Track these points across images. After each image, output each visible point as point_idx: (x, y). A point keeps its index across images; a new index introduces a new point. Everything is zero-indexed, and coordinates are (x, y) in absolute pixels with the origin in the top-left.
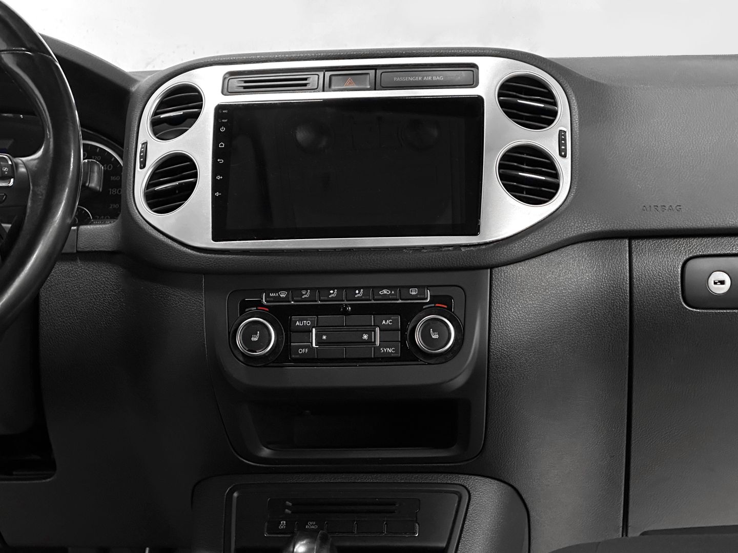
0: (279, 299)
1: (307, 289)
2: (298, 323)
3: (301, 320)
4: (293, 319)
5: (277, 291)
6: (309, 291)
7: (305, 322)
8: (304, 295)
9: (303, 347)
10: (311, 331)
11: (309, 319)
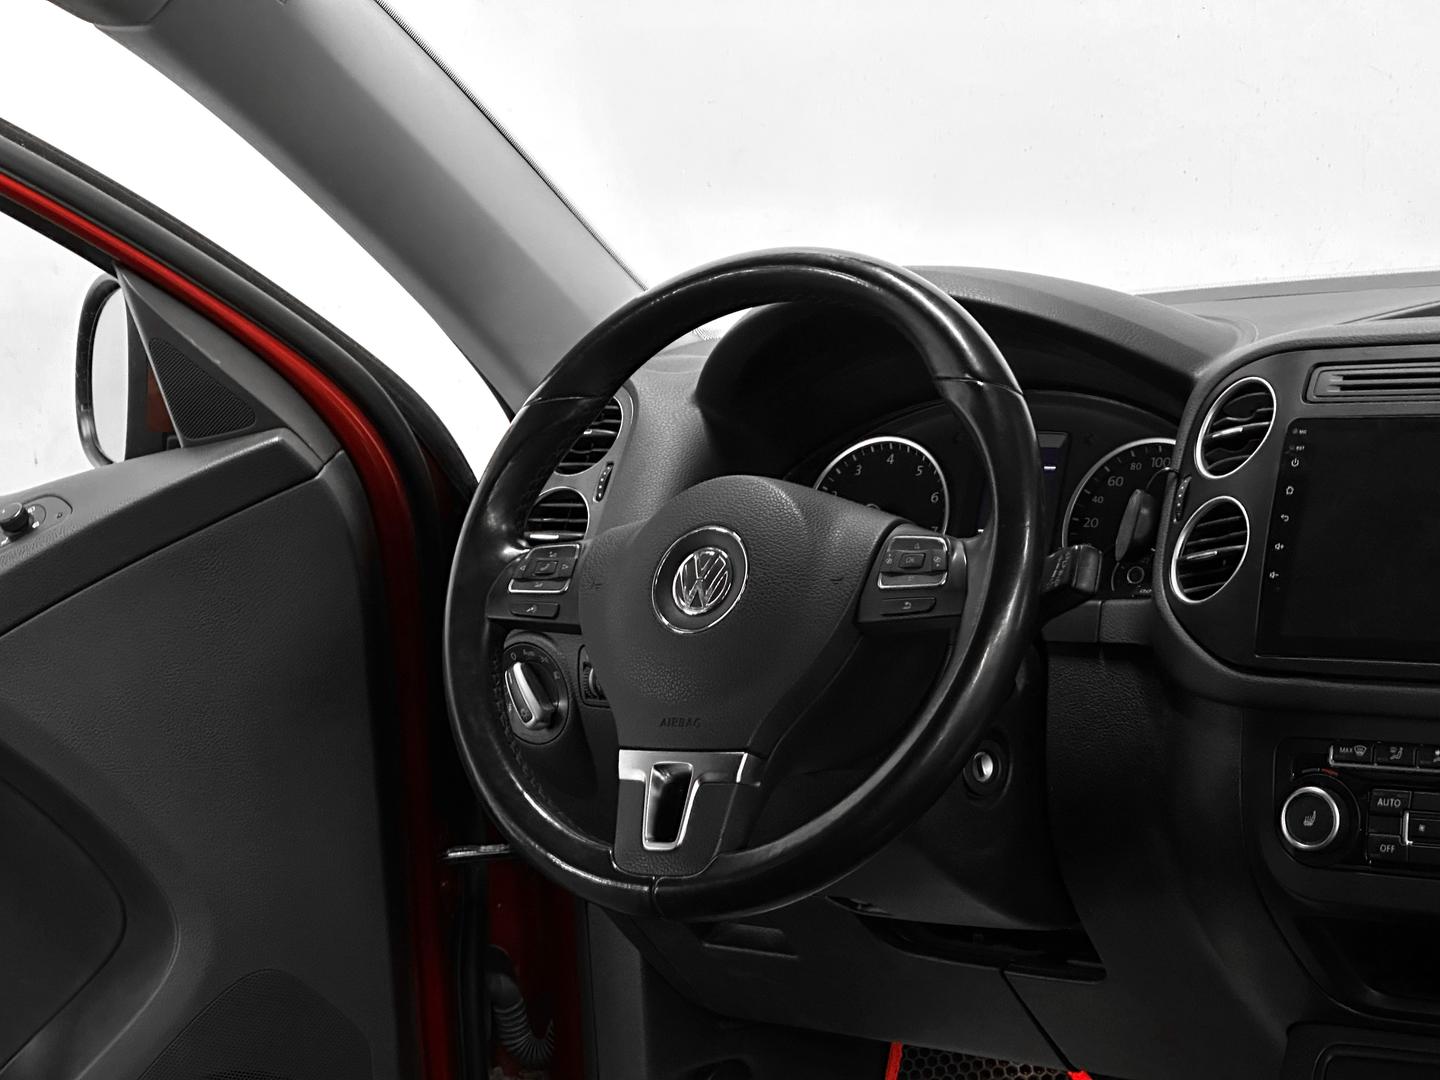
0: (1353, 758)
1: (1398, 745)
2: (1380, 802)
3: (1386, 797)
4: (1375, 794)
5: (1351, 744)
6: (1401, 749)
7: (1392, 800)
8: (1392, 754)
9: (1386, 842)
10: (1403, 816)
11: (1398, 795)
